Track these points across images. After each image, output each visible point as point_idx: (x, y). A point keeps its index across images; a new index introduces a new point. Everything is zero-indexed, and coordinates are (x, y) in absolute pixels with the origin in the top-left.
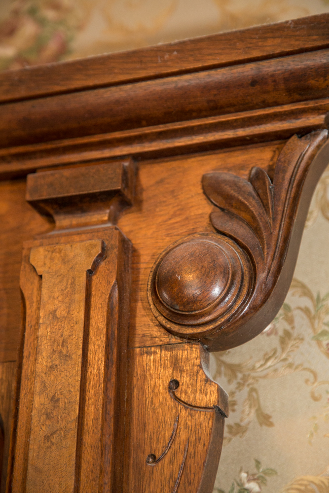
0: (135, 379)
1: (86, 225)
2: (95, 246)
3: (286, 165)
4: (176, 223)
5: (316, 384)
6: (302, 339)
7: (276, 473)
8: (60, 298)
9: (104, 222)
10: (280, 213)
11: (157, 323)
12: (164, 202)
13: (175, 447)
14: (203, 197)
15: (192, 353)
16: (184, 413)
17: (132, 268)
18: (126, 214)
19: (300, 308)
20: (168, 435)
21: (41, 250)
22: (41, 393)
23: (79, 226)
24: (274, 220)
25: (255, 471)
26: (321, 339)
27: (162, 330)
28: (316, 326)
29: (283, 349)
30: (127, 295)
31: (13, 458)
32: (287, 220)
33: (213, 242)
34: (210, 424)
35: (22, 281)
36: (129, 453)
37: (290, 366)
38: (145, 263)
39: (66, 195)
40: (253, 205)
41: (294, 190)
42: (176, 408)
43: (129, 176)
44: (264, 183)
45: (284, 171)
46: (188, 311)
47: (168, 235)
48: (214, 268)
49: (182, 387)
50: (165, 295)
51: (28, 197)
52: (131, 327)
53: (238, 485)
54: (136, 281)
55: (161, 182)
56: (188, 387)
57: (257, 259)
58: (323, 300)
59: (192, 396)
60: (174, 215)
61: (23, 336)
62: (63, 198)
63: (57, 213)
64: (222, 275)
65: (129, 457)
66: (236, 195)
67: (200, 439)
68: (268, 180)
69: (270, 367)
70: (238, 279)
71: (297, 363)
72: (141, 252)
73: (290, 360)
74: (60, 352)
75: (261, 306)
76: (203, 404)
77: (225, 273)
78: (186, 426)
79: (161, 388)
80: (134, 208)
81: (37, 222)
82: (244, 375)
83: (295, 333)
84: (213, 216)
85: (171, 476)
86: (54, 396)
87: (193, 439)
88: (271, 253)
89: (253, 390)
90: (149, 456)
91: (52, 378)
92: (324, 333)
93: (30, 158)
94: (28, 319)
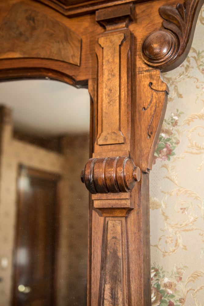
0: (137, 83)
1: (117, 29)
2: (122, 36)
3: (190, 2)
4: (150, 26)
5: (198, 83)
6: (193, 68)
7: (184, 113)
8: (110, 55)
9: (124, 27)
10: (188, 20)
11: (144, 63)
12: (145, 19)
13: (152, 105)
14: (159, 16)
15: (156, 72)
16: (154, 93)
17: (134, 44)
18: (131, 24)
19: (192, 57)
20: (149, 101)
21: (102, 38)
22: (106, 88)
23: (114, 29)
24: (186, 23)
25: (177, 113)
26: (200, 67)
27: (146, 65)
28: (198, 63)
29: (186, 72)
30: (133, 53)
31: (97, 110)
32: (191, 23)
33: (164, 32)
34: (164, 97)
35: (96, 50)
36: (136, 107)
37: (189, 77)
38: (139, 42)
39: (110, 18)
40: (178, 18)
41: (193, 11)
42: (152, 92)
43: (132, 9)
44: (182, 9)
45: (190, 4)
46: (156, 58)
47: (147, 31)
48: (165, 41)
49: (154, 84)
50: (147, 52)
51: (96, 20)
52: (135, 65)
53: (171, 117)
54: (136, 49)
55: (143, 11)
56: (156, 84)
57: (180, 38)
58: (201, 53)
59: (157, 87)
60: (149, 24)
61: (98, 69)
62: (109, 19)
63: (107, 25)
64: (168, 44)
65: (136, 109)
66: (172, 14)
67: (160, 102)
68: (184, 8)
69: (182, 78)
70: (173, 45)
71: (191, 76)
72: (138, 38)
73: (189, 75)
74: (111, 74)
75: (181, 55)
76: (161, 90)
77: (169, 43)
78: (155, 98)
79: (146, 85)
80: (134, 22)
81: (99, 29)
82: (172, 81)
83: (190, 66)
84: (163, 23)
85: (151, 114)
86: (110, 89)
87: (158, 102)
88: (185, 35)
89: (176, 86)
90: (143, 108)
91: (109, 83)
92: (201, 65)
93: (96, 5)
94: (99, 63)
